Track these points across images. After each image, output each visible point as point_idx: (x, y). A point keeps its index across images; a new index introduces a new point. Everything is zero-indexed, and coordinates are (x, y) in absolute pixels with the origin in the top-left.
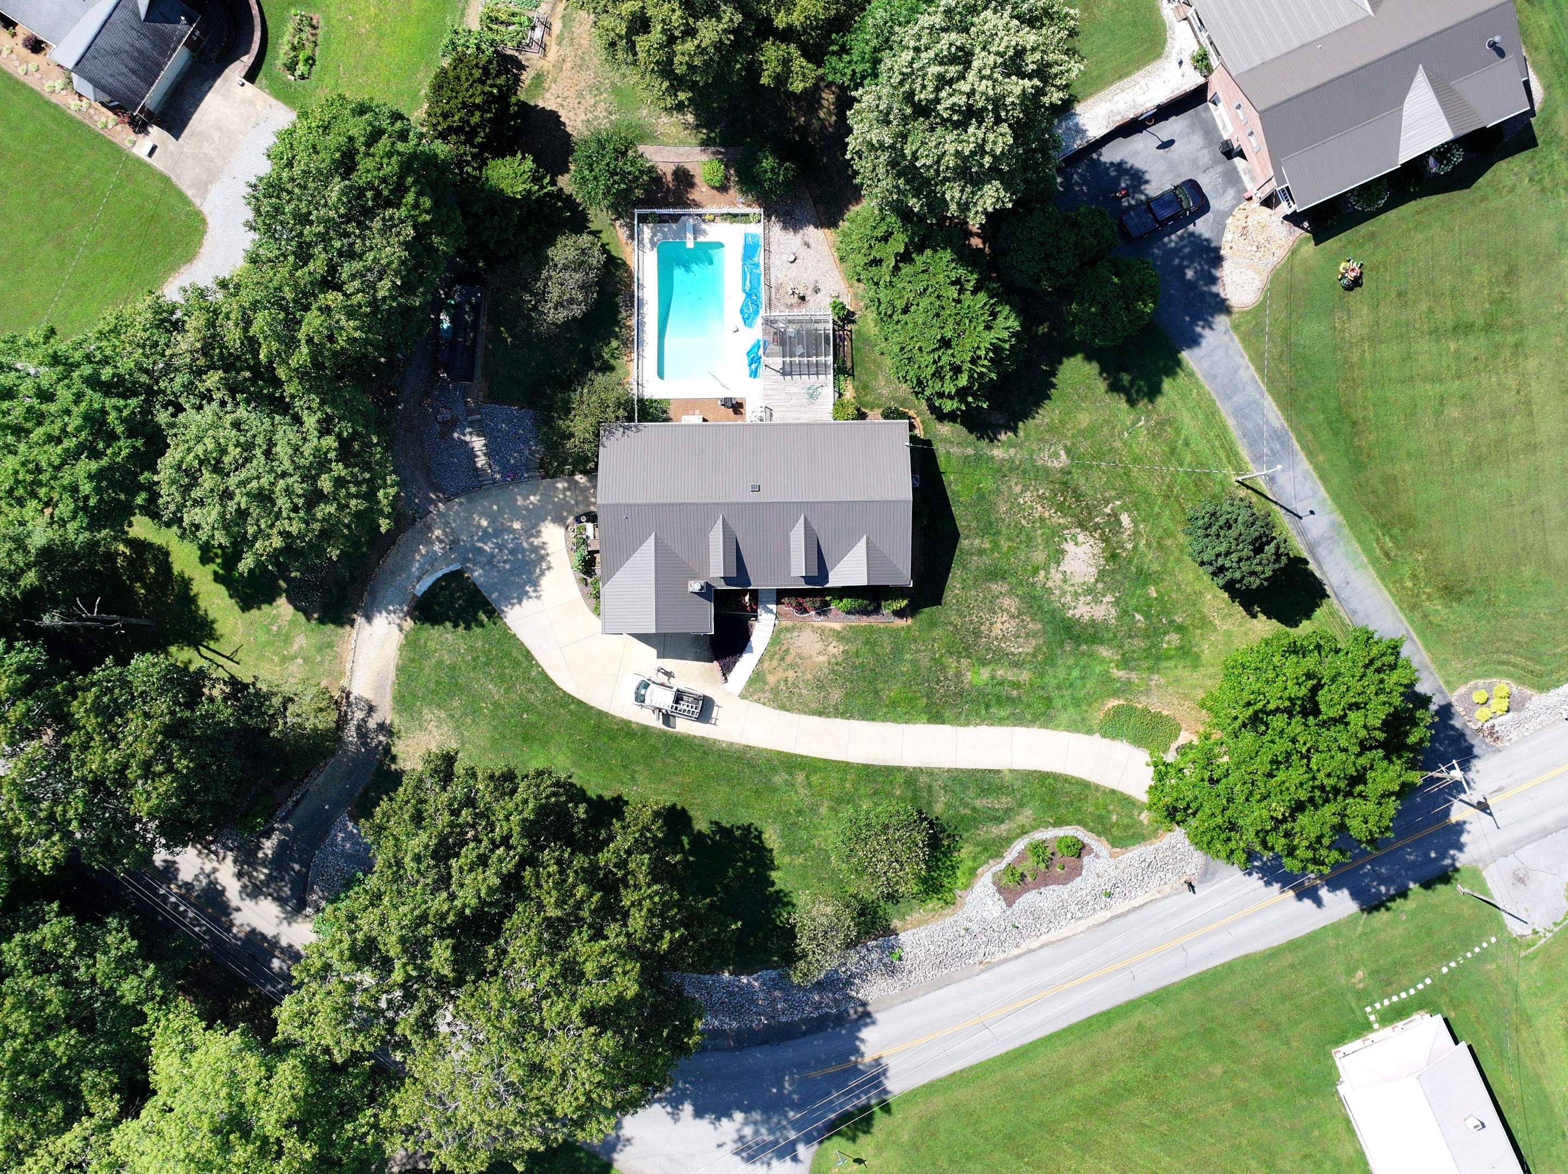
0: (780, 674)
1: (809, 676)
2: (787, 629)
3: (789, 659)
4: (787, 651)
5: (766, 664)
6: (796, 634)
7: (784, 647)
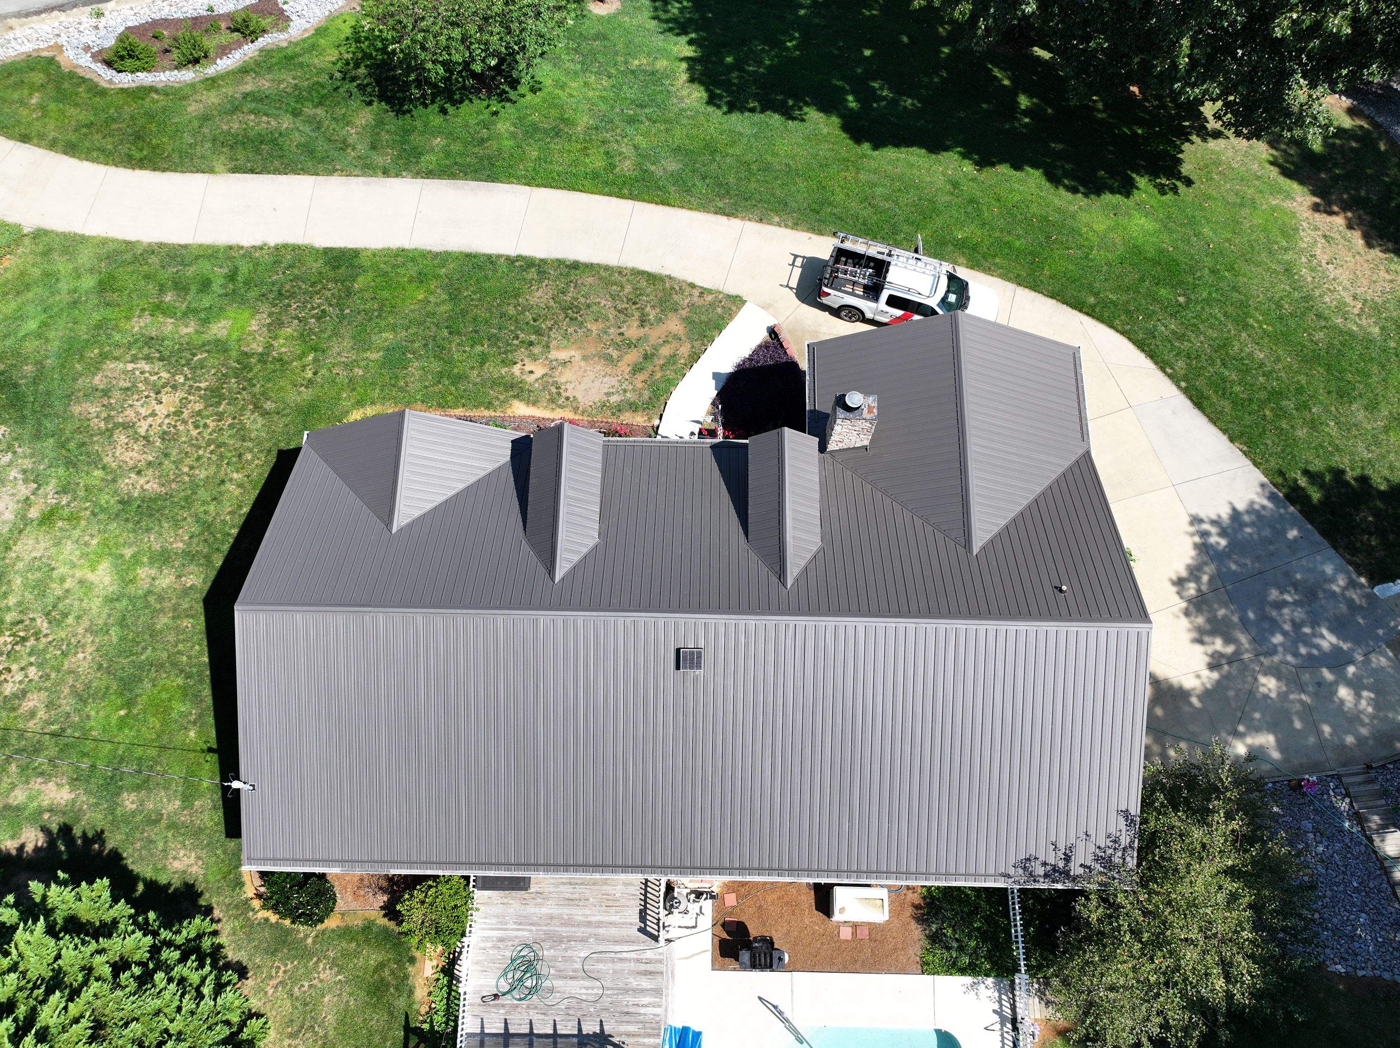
0: (655, 334)
1: (594, 328)
2: (633, 407)
3: (633, 356)
4: (636, 369)
5: (685, 350)
6: (614, 399)
7: (641, 377)
